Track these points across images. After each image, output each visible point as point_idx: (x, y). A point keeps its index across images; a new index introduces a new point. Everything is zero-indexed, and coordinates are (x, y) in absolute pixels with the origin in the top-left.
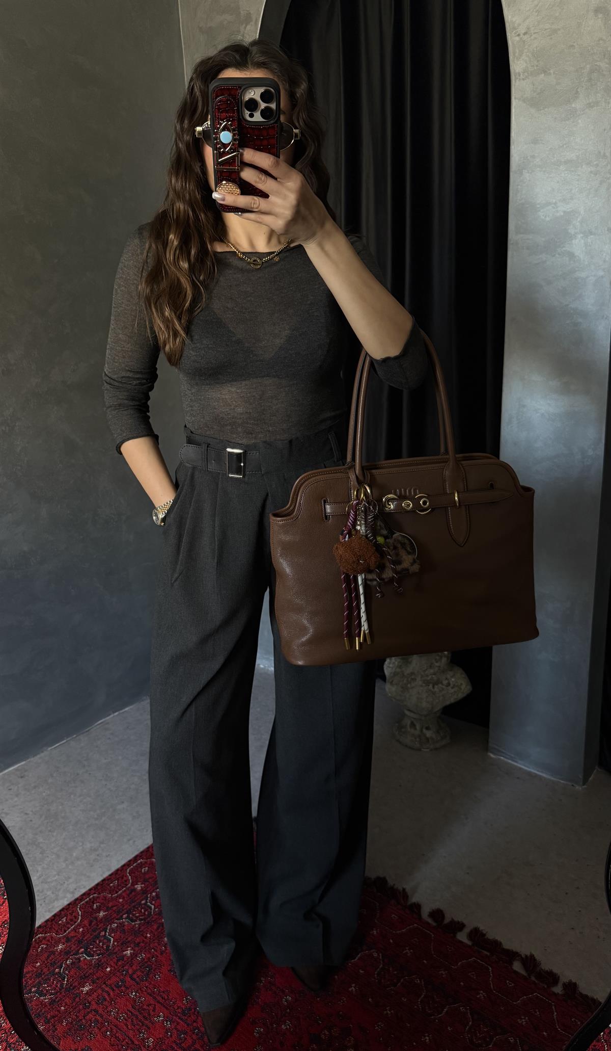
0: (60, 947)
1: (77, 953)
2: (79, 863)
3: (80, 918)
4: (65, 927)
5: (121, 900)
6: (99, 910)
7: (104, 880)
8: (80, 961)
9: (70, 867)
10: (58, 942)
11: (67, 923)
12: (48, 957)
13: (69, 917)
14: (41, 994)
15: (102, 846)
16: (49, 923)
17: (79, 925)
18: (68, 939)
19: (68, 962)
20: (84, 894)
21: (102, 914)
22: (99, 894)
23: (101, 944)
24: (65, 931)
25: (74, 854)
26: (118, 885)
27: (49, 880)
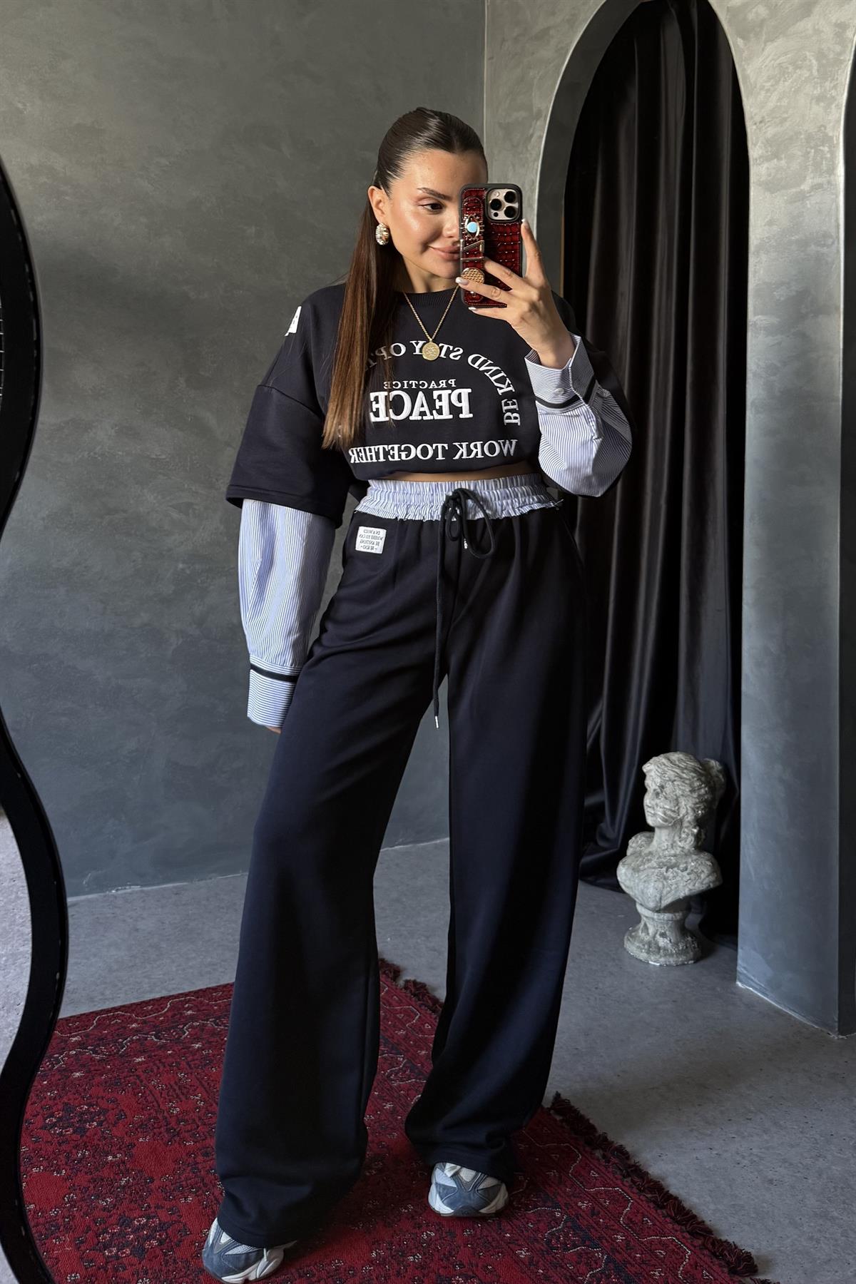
0: (134, 1025)
1: (147, 1034)
2: (191, 970)
3: (166, 1010)
4: (149, 1013)
5: (216, 1008)
6: (188, 1009)
7: (209, 988)
8: (146, 1040)
9: (180, 972)
10: (136, 1021)
11: (151, 1010)
12: (118, 1029)
13: (156, 1007)
14: (96, 1052)
15: (223, 963)
16: (134, 1006)
17: (162, 1015)
18: (144, 1022)
19: (134, 1038)
20: (182, 994)
21: (189, 1012)
22: (198, 998)
23: (174, 1033)
24: (146, 1016)
25: (190, 964)
26: (221, 996)
27: (153, 977)
